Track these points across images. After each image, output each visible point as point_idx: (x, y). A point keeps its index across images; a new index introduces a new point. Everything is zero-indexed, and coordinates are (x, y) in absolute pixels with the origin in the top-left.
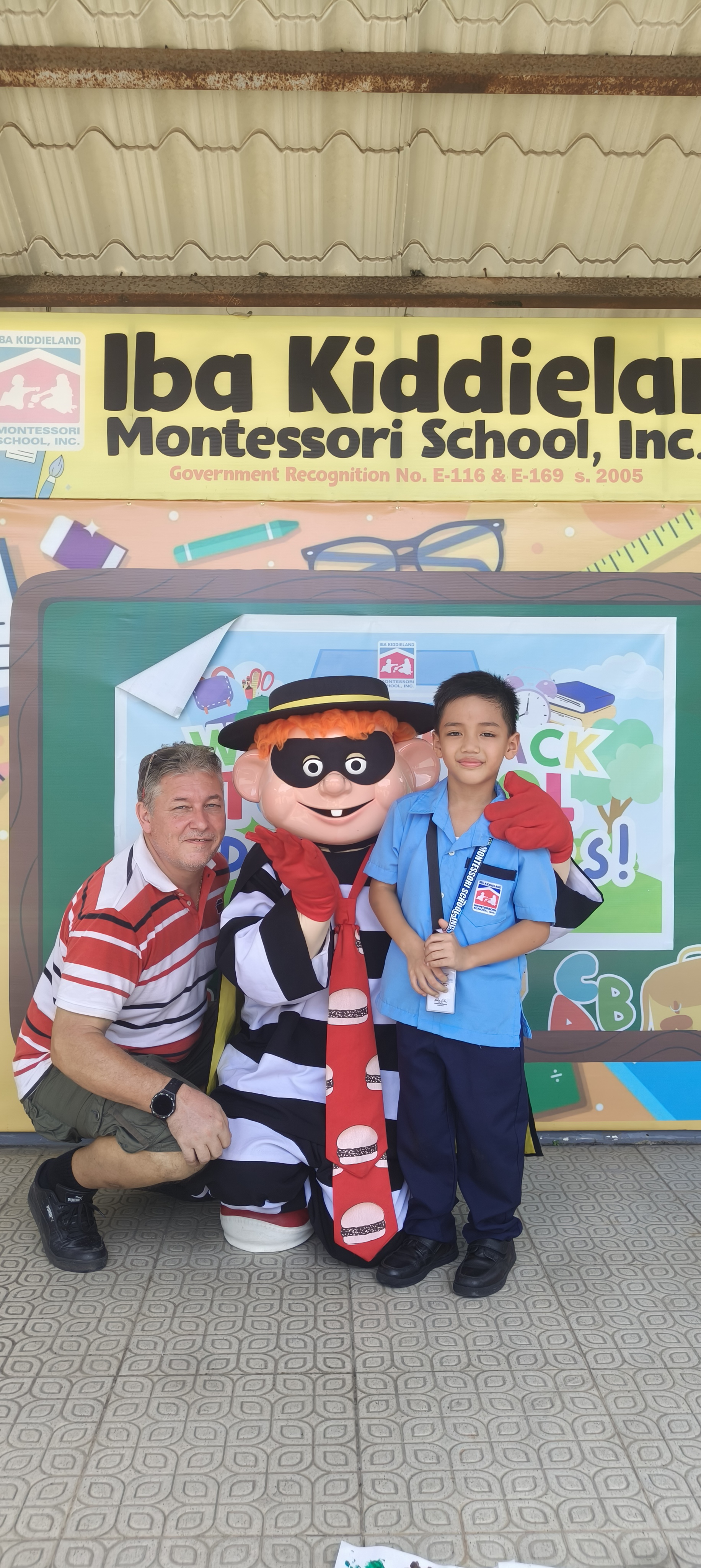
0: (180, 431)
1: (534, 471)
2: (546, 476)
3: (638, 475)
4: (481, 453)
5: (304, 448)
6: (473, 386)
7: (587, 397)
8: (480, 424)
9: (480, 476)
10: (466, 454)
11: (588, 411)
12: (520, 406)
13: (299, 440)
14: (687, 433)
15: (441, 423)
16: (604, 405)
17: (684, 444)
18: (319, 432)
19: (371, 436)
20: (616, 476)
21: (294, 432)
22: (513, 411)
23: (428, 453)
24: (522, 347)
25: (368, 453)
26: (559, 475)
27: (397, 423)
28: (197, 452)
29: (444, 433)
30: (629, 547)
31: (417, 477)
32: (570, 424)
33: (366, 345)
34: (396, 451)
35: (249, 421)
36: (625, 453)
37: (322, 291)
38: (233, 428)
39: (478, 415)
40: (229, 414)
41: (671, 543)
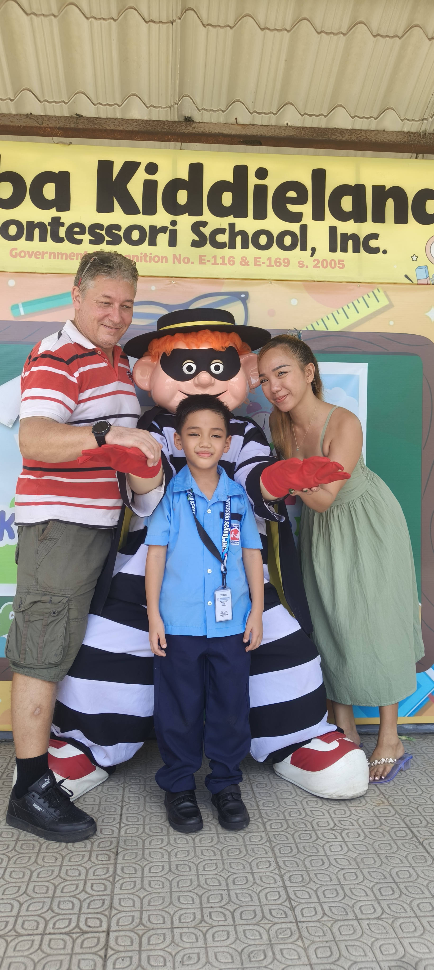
0: (18, 224)
1: (270, 259)
2: (278, 262)
3: (341, 264)
4: (232, 246)
5: (107, 238)
6: (227, 199)
7: (306, 209)
8: (232, 226)
9: (231, 261)
10: (222, 246)
11: (307, 219)
12: (260, 214)
13: (103, 232)
14: (375, 236)
15: (204, 224)
16: (318, 216)
17: (373, 243)
18: (118, 227)
19: (155, 231)
20: (326, 264)
21: (100, 226)
22: (256, 217)
23: (195, 244)
24: (262, 173)
25: (153, 243)
26: (287, 262)
27: (174, 223)
28: (30, 238)
29: (207, 231)
30: (335, 314)
31: (187, 260)
32: (295, 227)
33: (152, 168)
34: (173, 242)
35: (67, 218)
36: (333, 249)
37: (121, 128)
38: (56, 222)
39: (231, 219)
40: (53, 213)
41: (364, 312)
